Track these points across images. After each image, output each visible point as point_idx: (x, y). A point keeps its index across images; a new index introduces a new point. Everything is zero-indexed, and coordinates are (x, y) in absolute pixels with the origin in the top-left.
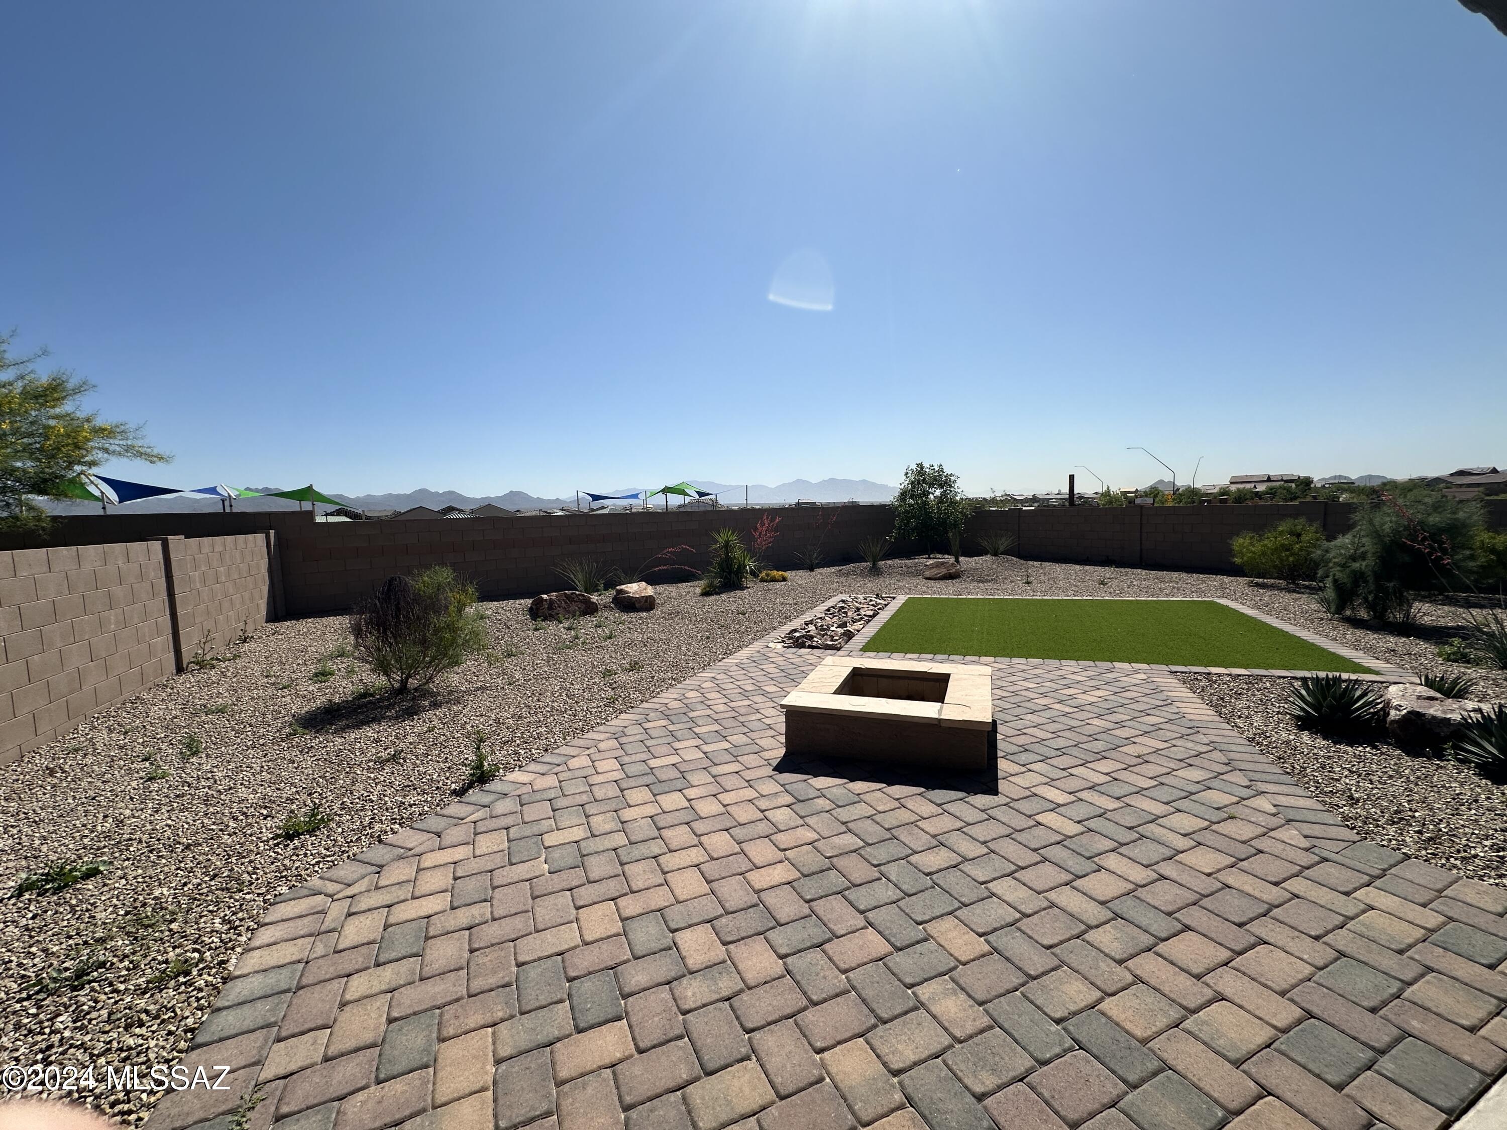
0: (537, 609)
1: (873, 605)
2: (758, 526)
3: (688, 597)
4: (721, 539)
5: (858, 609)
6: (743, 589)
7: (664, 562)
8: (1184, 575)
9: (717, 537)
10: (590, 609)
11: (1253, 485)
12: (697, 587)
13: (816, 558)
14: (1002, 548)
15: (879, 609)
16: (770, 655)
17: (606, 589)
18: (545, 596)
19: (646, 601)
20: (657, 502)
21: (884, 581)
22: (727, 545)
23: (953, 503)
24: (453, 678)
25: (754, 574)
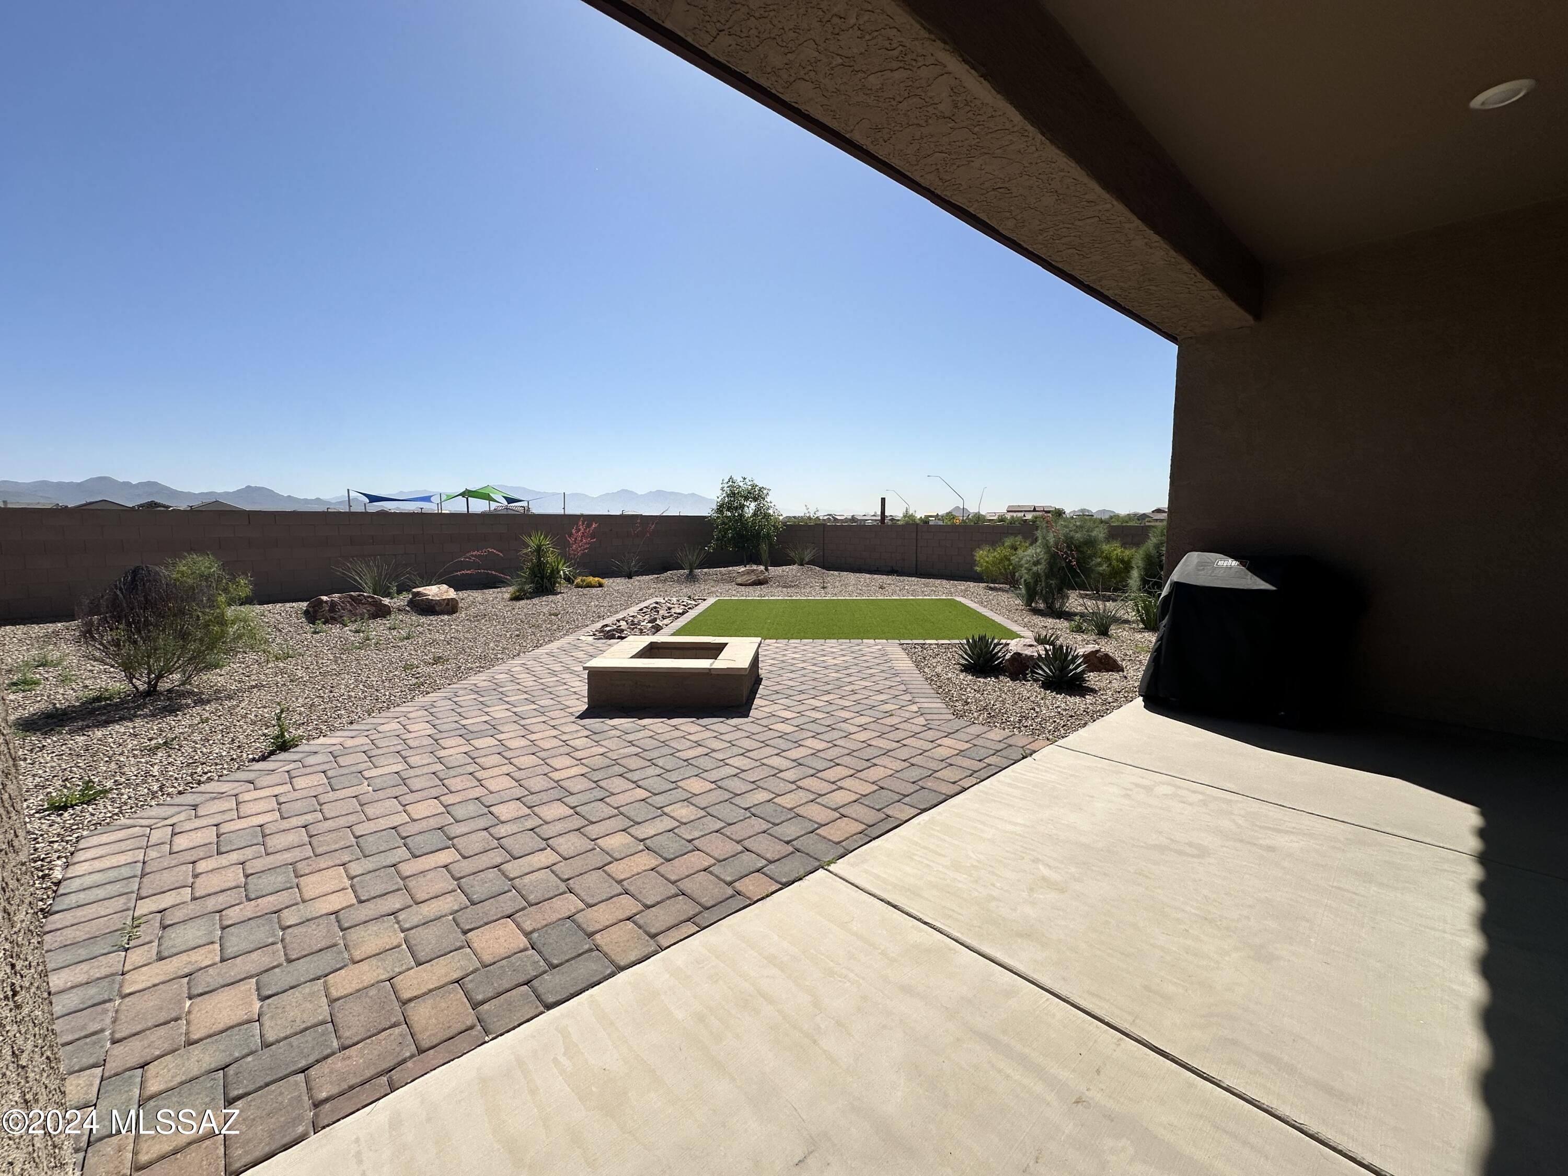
0: (315, 612)
1: (684, 605)
2: (574, 531)
3: (495, 602)
4: (533, 543)
5: (670, 608)
6: (557, 594)
7: (467, 565)
8: (944, 582)
9: (527, 540)
10: (382, 612)
11: (1023, 514)
12: (507, 592)
13: (635, 566)
14: (807, 559)
15: (689, 608)
16: (580, 645)
17: (399, 592)
18: (325, 598)
19: (448, 604)
20: (458, 506)
21: (699, 587)
22: (539, 550)
23: (767, 516)
24: (215, 678)
25: (569, 580)
